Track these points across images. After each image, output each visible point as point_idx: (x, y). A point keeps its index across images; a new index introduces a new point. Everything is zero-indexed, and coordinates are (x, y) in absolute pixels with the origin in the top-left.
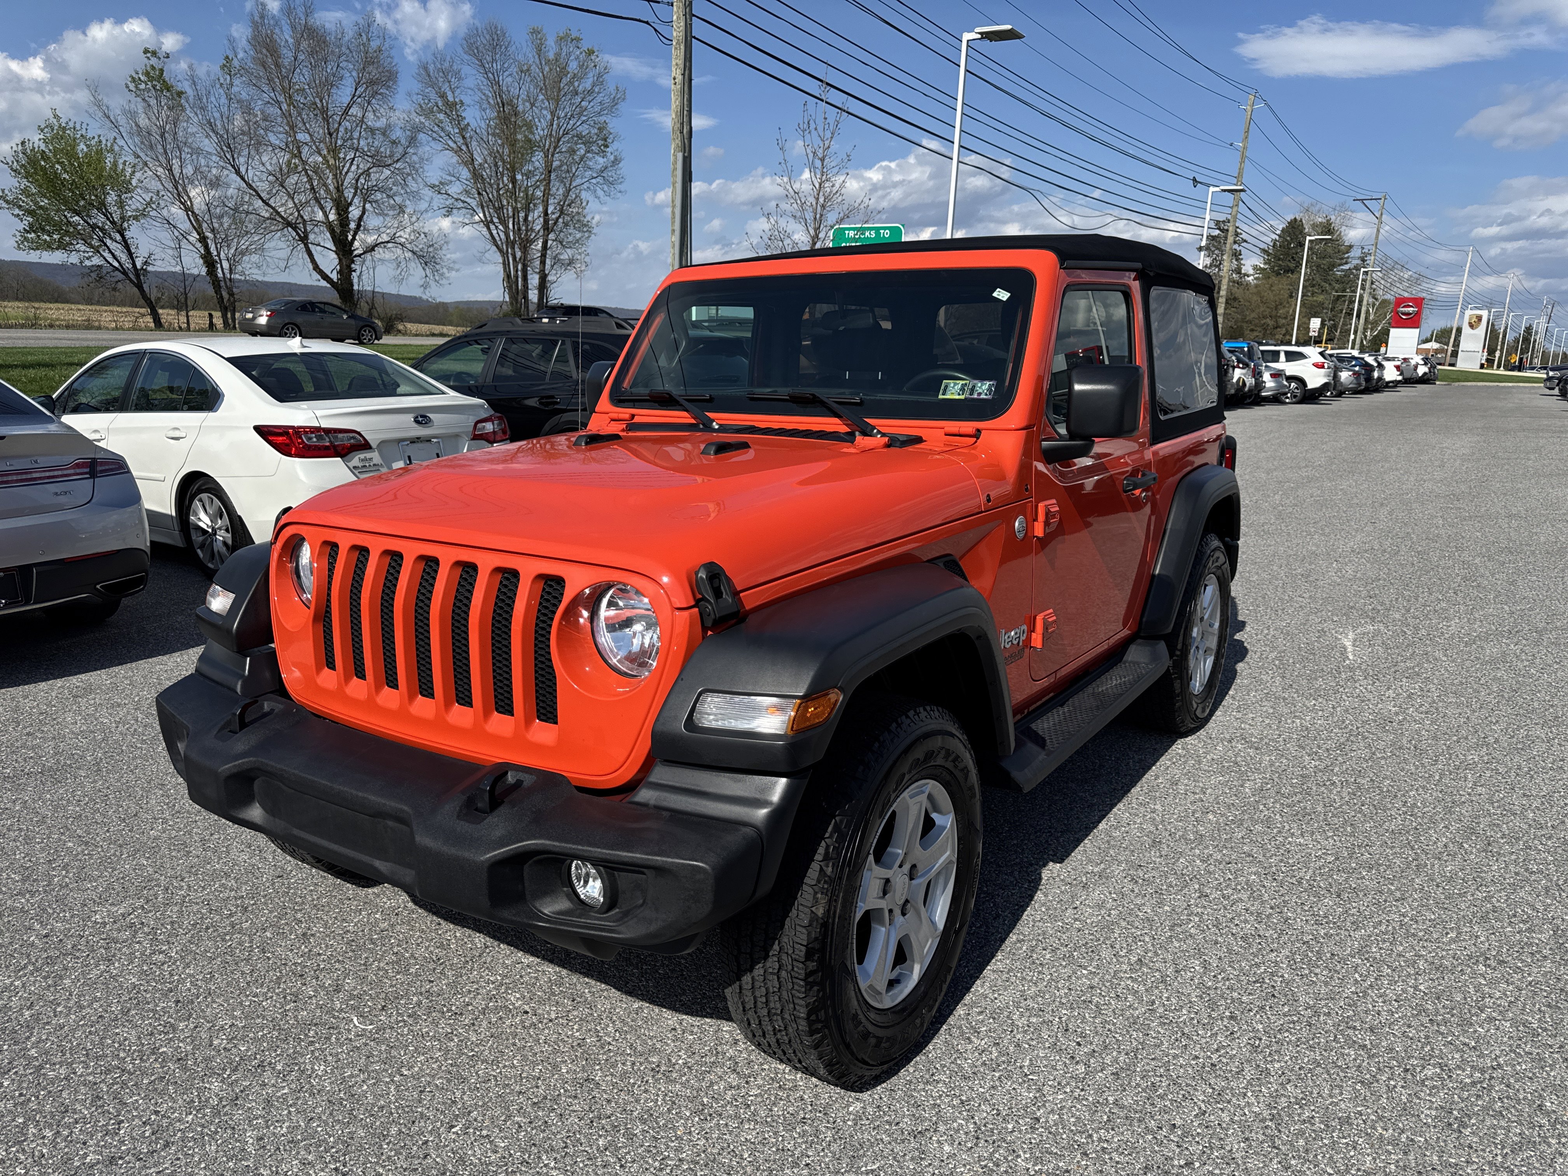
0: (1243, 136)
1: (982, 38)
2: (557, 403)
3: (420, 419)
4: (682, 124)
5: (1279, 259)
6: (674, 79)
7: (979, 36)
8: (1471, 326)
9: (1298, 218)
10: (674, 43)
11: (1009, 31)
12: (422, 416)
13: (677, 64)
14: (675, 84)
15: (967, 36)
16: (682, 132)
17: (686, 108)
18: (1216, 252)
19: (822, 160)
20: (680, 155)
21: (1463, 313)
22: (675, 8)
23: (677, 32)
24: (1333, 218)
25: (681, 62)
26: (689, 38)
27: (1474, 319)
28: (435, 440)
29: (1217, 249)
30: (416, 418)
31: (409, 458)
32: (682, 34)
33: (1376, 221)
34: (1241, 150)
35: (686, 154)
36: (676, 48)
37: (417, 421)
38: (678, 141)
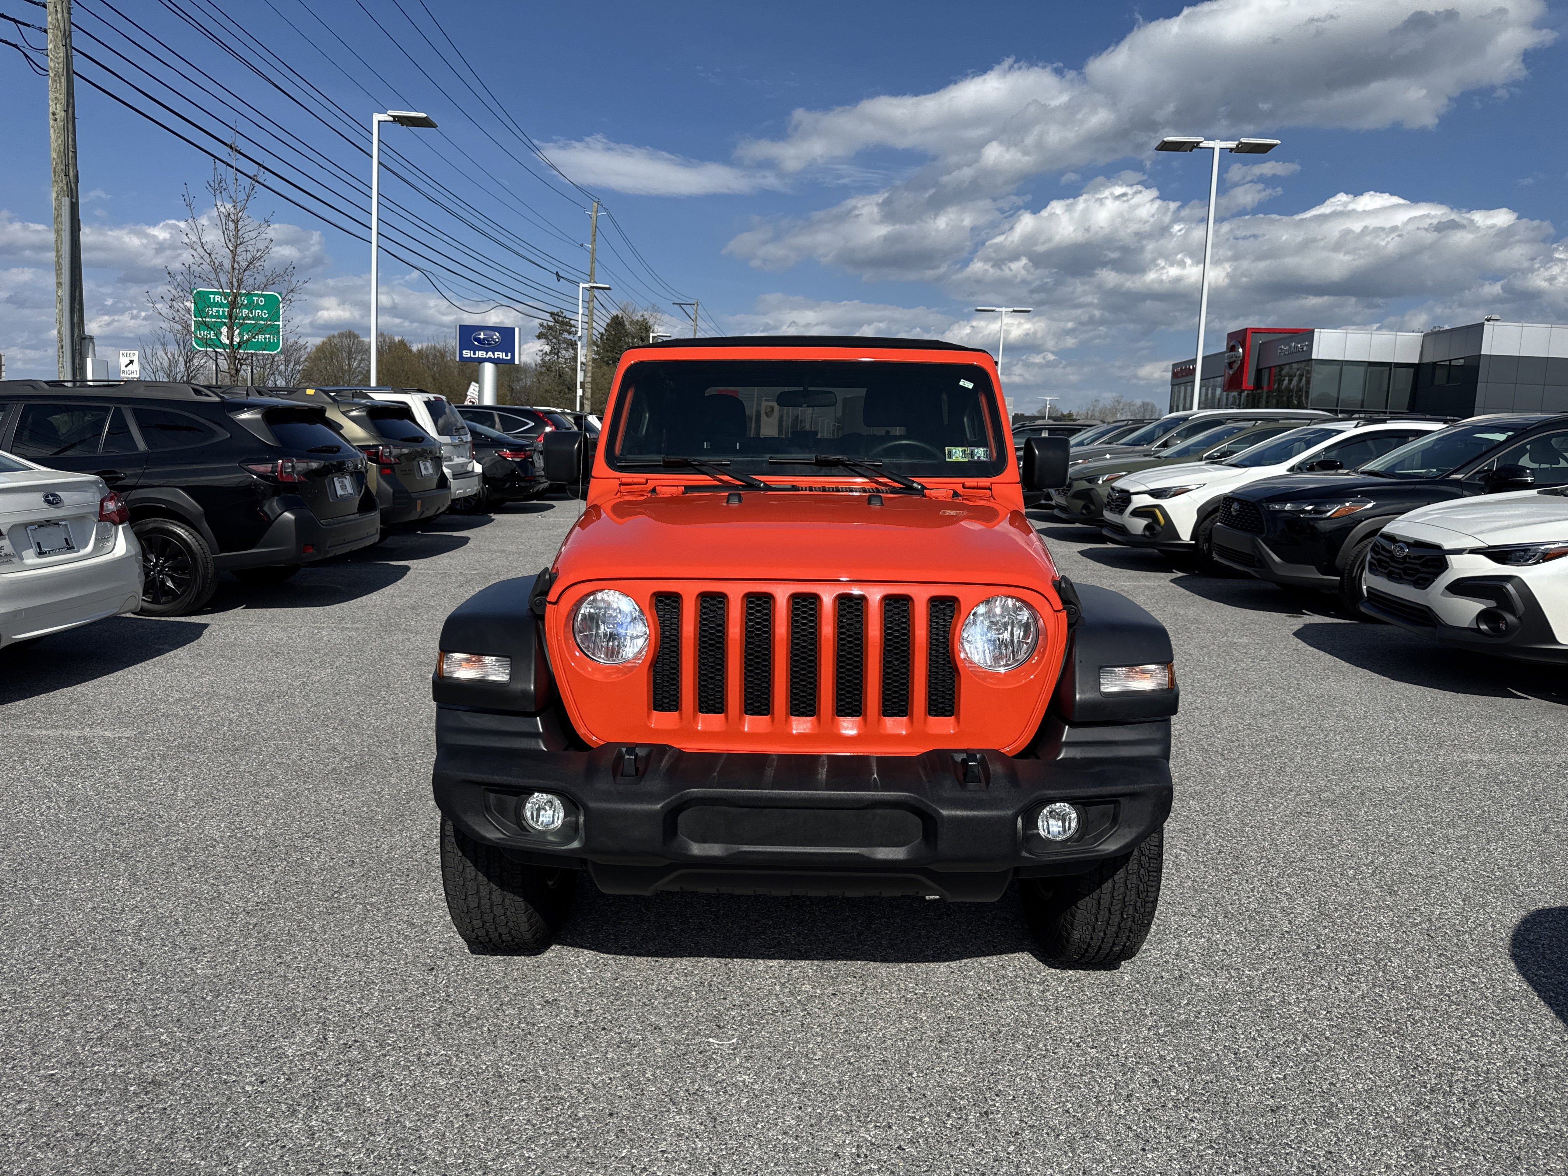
0: (591, 239)
1: (394, 121)
2: (121, 479)
3: (51, 498)
4: (67, 165)
5: (607, 351)
6: (54, 114)
7: (392, 119)
8: (767, 415)
9: (620, 316)
10: (51, 75)
11: (424, 118)
12: (52, 495)
13: (56, 98)
14: (56, 120)
15: (377, 117)
16: (67, 175)
17: (71, 149)
18: (554, 340)
19: (236, 222)
20: (66, 201)
21: (759, 404)
22: (50, 36)
23: (54, 61)
24: (646, 316)
25: (62, 97)
26: (70, 73)
27: (769, 410)
28: (63, 523)
29: (555, 338)
30: (46, 497)
31: (38, 544)
32: (61, 68)
33: (693, 323)
34: (591, 251)
35: (74, 200)
36: (54, 81)
37: (47, 501)
38: (63, 185)
